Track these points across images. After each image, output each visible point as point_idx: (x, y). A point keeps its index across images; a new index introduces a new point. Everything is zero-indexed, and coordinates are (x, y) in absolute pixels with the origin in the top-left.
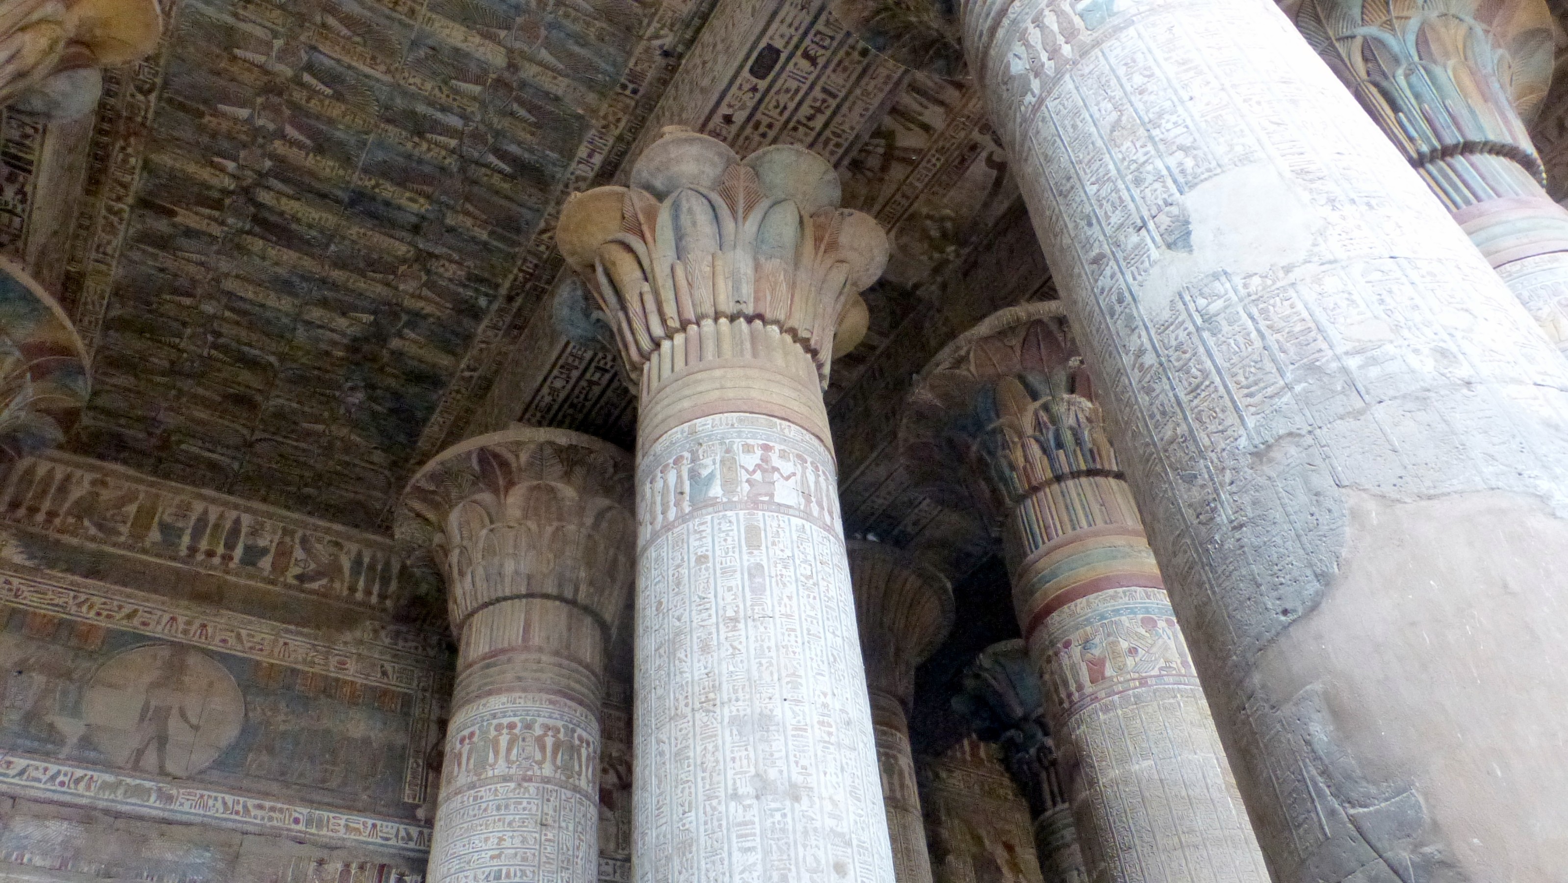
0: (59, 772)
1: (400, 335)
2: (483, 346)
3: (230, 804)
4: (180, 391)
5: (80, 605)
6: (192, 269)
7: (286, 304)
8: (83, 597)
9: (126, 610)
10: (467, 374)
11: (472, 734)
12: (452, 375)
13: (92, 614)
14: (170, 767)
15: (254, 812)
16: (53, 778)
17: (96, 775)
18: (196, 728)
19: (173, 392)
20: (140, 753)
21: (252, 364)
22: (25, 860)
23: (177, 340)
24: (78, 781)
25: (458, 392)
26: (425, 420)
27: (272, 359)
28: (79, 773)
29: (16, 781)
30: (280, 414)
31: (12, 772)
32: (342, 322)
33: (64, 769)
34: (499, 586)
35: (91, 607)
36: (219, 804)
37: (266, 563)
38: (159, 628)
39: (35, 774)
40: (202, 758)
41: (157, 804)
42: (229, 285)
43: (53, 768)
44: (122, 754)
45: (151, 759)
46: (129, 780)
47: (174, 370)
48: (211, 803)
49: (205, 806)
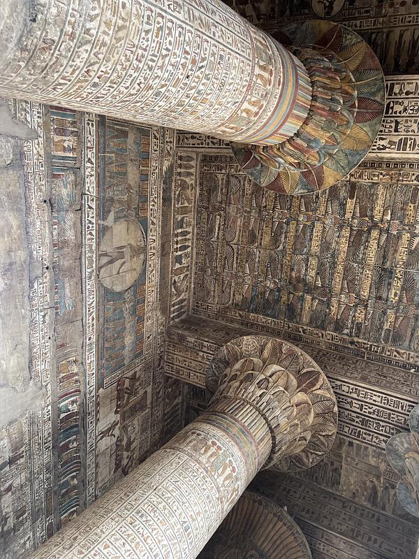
5: (153, 201)
8: (156, 201)
11: (219, 448)
16: (90, 222)
17: (94, 240)
18: (118, 273)
20: (106, 255)
24: (91, 234)
28: (94, 233)
35: (153, 205)
36: (91, 301)
37: (178, 266)
38: (150, 237)
39: (90, 213)
40: (107, 283)
43: (94, 221)
45: (104, 260)
46: (94, 256)
48: (91, 297)
49: (90, 295)
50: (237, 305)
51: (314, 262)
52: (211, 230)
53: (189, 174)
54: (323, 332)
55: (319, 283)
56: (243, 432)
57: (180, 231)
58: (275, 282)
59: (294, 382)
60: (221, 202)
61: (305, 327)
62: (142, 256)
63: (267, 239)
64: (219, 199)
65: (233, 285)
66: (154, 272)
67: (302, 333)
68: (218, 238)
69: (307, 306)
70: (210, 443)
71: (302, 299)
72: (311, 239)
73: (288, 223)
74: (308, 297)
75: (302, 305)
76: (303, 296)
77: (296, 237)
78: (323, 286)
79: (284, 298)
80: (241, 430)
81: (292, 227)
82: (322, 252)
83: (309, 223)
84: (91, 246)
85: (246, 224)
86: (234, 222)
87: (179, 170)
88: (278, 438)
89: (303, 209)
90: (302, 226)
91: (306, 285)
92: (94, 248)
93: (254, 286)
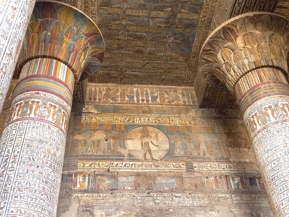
0: (126, 164)
1: (180, 12)
2: (207, 6)
3: (175, 165)
4: (122, 54)
5: (115, 120)
6: (117, 10)
7: (145, 13)
8: (115, 118)
9: (127, 119)
10: (203, 19)
11: (256, 114)
12: (198, 21)
13: (119, 122)
14: (154, 158)
15: (182, 166)
16: (125, 165)
17: (136, 163)
18: (157, 146)
19: (121, 55)
20: (145, 155)
21: (140, 38)
22: (126, 189)
23: (118, 37)
24: (132, 165)
25: (201, 27)
26: (193, 41)
27: (145, 34)
28: (131, 163)
29: (116, 168)
30: (150, 53)
31: (114, 166)
32: (162, 14)
33: (127, 163)
34: (245, 69)
35: (118, 120)
36: (172, 166)
37: (158, 100)
38: (137, 122)
39: (120, 165)
40: (162, 154)
41: (155, 168)
42: (128, 12)
43: (124, 163)
44: (141, 156)
45: (148, 156)
46: (145, 163)
47: (119, 48)
48: (169, 166)
49: (168, 167)
50: (186, 60)
51: (154, 13)
52: (136, 76)
53: (100, 92)
54: (205, 4)
55: (169, 9)
56: (252, 93)
57: (135, 98)
58: (169, 37)
59: (230, 44)
60: (117, 71)
61: (201, 16)
62: (149, 128)
63: (139, 43)
64: (115, 72)
65: (172, 62)
66: (160, 119)
67: (206, 18)
68: (141, 72)
69: (185, 16)
70: (252, 119)
71: (180, 19)
72: (138, 16)
73: (128, 31)
74: (179, 16)
75: (185, 19)
76: (179, 19)
77: (137, 25)
78: (171, 7)
79: (180, 30)
80: (250, 94)
81: (130, 28)
82: (147, 9)
83: (128, 18)
84: (139, 166)
85: (130, 56)
86: (129, 63)
87: (97, 100)
88: (263, 63)
89: (118, 22)
90: (129, 23)
91: (170, 18)
92: (140, 163)
93: (172, 49)
